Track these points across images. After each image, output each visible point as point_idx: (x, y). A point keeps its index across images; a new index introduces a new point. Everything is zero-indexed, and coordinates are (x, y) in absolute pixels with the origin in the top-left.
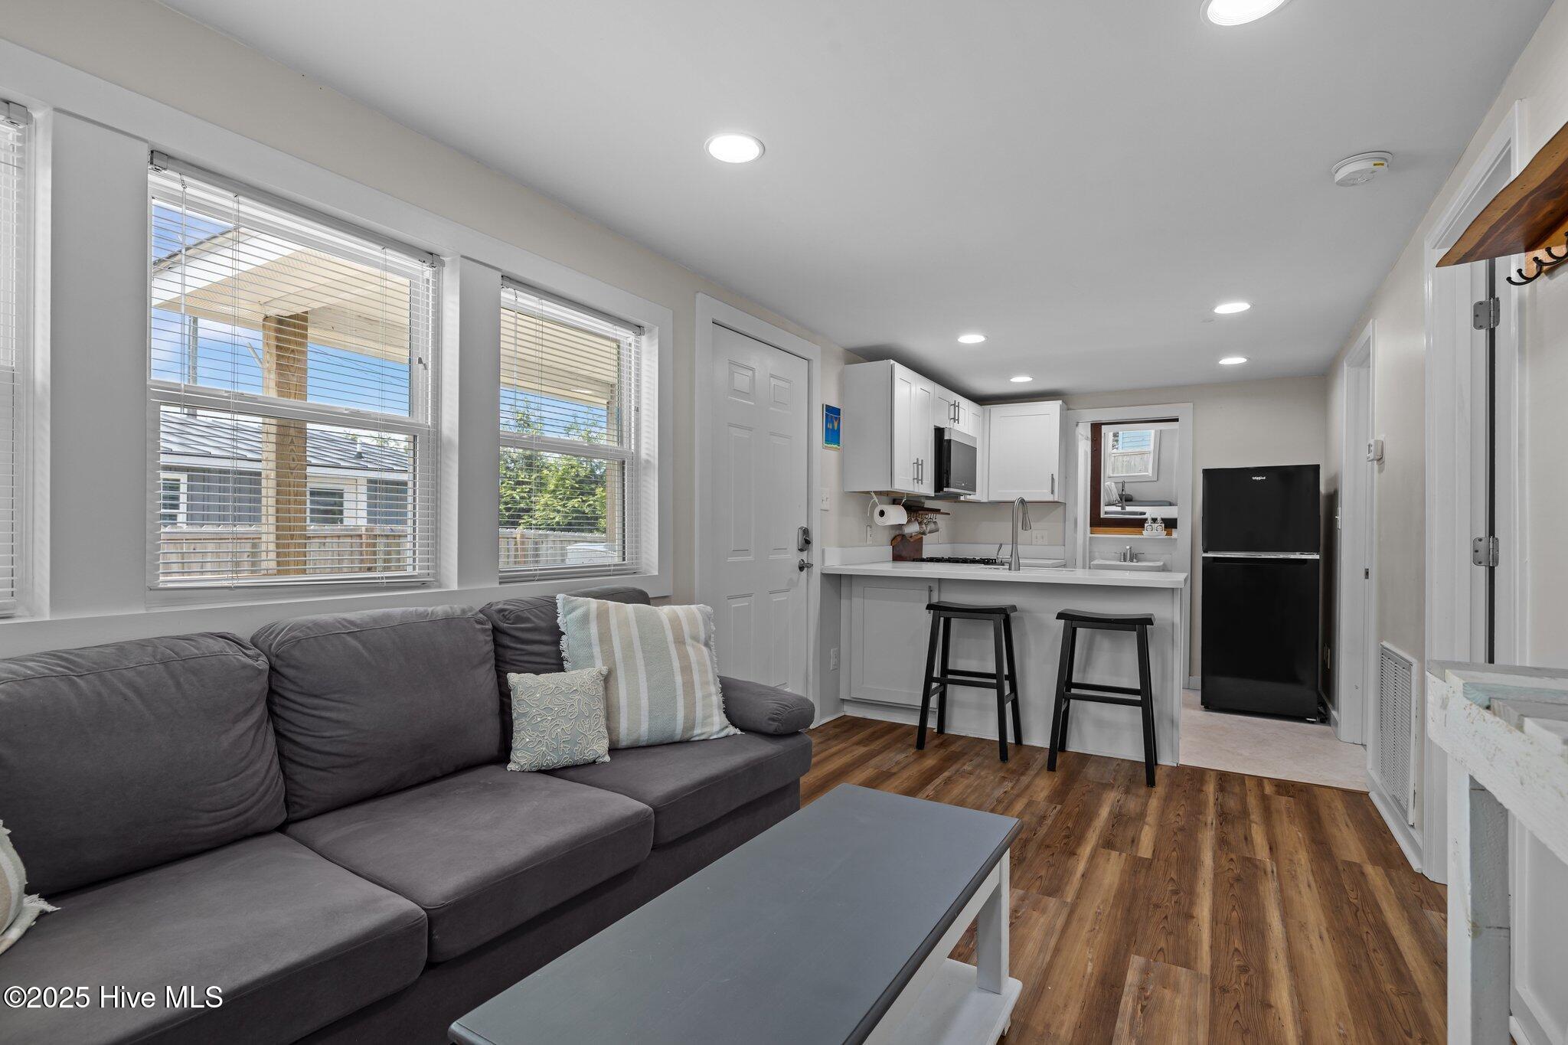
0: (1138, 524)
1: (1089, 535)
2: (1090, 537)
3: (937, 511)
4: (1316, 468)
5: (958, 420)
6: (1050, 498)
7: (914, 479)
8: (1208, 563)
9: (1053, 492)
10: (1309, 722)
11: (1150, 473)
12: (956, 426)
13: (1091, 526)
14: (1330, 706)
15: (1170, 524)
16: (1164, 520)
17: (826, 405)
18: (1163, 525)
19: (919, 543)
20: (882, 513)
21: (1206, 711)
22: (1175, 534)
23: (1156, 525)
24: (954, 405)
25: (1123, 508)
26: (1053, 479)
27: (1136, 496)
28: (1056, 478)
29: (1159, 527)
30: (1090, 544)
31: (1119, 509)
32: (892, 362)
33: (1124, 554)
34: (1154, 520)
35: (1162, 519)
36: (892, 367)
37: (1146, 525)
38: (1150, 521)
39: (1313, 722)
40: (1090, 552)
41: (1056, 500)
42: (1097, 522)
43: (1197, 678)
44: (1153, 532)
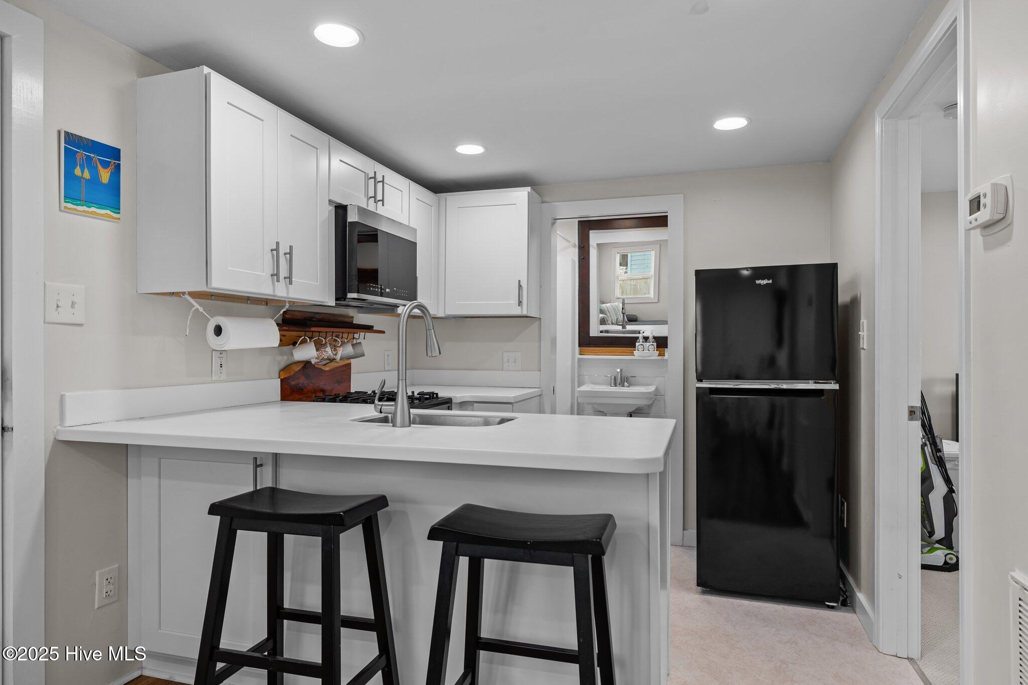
0: (629, 343)
1: (578, 356)
2: (579, 359)
3: (368, 328)
4: (834, 267)
5: (383, 200)
6: (517, 311)
7: (272, 275)
8: (701, 394)
9: (520, 303)
10: (829, 607)
11: (652, 294)
12: (381, 210)
13: (580, 346)
14: (851, 579)
15: (662, 343)
16: (656, 339)
17: (67, 133)
18: (655, 344)
19: (345, 371)
20: (218, 331)
21: (704, 593)
22: (668, 352)
23: (648, 344)
24: (375, 178)
25: (624, 327)
26: (520, 286)
27: (640, 316)
28: (524, 285)
29: (651, 346)
30: (579, 366)
31: (620, 328)
32: (206, 70)
33: (615, 377)
34: (646, 339)
35: (654, 338)
36: (207, 79)
37: (637, 344)
38: (641, 340)
39: (832, 607)
40: (579, 376)
41: (525, 313)
42: (586, 341)
43: (693, 532)
44: (645, 352)
